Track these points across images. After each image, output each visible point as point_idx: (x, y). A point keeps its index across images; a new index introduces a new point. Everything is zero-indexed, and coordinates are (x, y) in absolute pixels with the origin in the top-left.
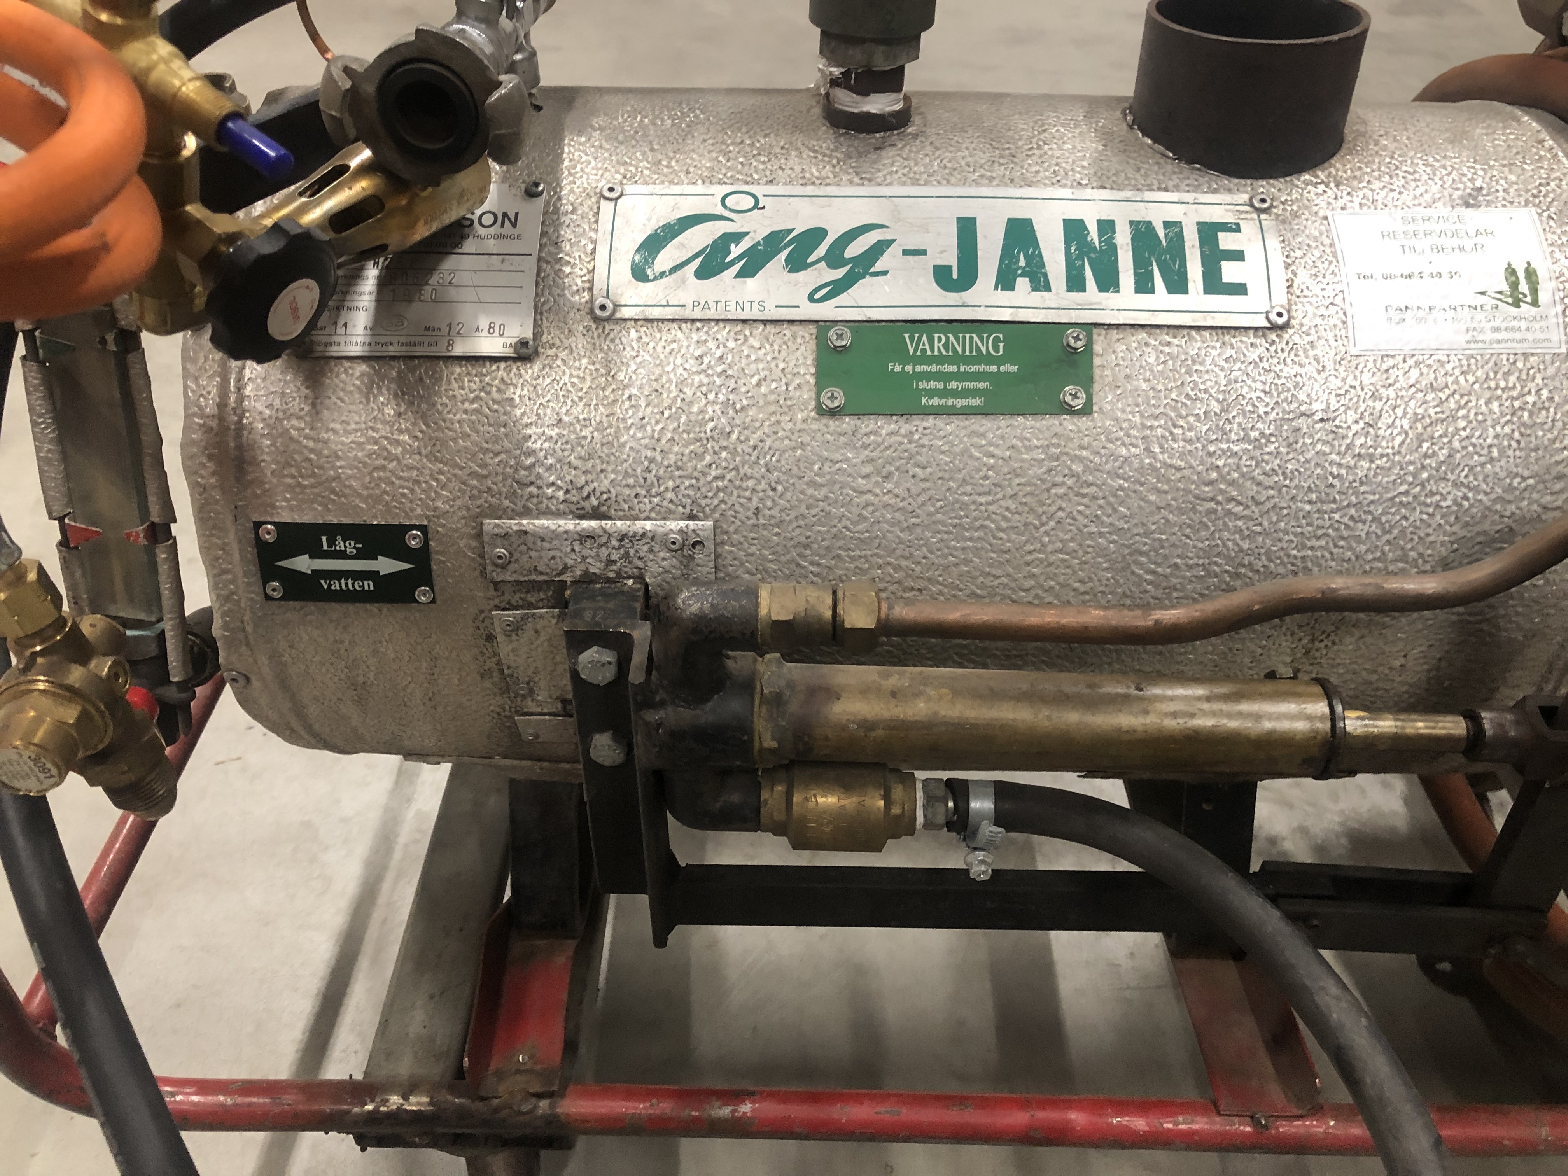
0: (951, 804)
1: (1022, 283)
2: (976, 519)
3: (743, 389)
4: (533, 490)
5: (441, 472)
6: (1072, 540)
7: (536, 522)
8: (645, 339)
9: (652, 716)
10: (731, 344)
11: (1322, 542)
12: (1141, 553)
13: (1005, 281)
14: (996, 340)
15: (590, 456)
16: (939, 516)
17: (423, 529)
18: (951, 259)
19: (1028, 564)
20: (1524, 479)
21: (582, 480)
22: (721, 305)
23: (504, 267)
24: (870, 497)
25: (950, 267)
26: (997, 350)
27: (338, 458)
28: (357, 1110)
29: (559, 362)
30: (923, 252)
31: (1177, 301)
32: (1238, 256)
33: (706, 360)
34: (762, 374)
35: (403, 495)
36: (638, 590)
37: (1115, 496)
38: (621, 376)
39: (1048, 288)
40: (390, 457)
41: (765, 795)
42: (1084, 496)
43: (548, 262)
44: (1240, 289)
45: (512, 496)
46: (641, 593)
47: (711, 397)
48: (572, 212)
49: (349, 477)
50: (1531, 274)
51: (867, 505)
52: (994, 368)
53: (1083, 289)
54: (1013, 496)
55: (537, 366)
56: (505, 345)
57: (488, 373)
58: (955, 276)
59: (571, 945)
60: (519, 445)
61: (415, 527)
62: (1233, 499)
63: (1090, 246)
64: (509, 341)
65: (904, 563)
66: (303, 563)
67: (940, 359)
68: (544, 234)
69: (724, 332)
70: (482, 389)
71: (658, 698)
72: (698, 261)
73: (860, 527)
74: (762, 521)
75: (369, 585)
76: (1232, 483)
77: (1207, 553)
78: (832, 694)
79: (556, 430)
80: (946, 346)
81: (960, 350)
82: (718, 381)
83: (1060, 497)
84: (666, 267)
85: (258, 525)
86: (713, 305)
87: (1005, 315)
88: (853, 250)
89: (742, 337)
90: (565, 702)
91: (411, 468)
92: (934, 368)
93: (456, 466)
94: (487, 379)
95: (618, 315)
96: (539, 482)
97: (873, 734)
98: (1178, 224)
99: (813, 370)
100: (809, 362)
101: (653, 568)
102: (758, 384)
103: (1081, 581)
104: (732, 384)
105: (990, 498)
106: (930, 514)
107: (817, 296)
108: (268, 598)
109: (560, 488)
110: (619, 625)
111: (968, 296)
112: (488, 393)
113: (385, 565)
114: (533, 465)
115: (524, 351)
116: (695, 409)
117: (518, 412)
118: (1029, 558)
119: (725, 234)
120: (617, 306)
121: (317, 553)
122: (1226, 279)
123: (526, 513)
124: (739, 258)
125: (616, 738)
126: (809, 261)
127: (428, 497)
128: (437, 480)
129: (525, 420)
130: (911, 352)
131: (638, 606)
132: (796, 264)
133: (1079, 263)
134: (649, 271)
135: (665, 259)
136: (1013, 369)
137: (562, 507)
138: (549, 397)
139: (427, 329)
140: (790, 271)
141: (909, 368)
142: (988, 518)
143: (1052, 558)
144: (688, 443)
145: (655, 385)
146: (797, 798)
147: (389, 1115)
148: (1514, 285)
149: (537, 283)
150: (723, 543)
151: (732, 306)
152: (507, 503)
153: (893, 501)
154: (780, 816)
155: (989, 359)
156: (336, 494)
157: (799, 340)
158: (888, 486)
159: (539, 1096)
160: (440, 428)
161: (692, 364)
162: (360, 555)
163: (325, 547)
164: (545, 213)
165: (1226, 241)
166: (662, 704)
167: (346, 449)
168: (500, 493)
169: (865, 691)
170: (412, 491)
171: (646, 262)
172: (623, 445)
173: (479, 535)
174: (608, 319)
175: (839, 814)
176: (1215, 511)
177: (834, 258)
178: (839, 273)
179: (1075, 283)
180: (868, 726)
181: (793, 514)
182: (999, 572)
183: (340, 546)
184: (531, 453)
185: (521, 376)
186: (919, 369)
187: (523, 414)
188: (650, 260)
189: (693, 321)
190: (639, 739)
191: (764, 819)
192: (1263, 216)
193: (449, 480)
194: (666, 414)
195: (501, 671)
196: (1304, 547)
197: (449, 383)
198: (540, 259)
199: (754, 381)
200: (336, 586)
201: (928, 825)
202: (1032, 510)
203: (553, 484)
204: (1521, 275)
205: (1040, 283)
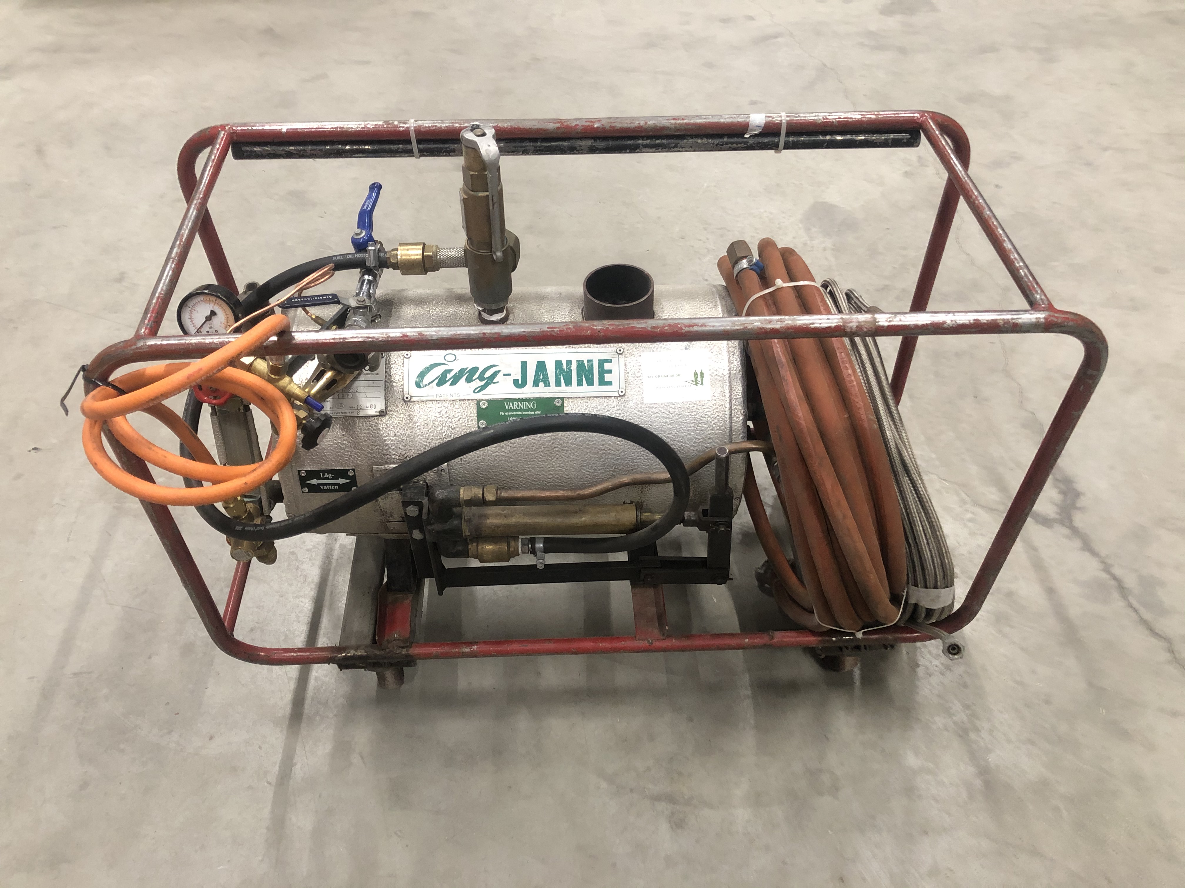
0: (530, 546)
1: (541, 384)
2: (531, 458)
3: (454, 422)
4: (388, 456)
5: (358, 452)
6: (562, 463)
7: (390, 466)
8: (422, 407)
9: (430, 528)
10: (449, 407)
11: (639, 461)
12: (584, 466)
13: (536, 384)
14: (534, 403)
15: (406, 445)
16: (520, 458)
17: (353, 470)
18: (519, 377)
19: (549, 471)
20: (700, 439)
21: (404, 453)
22: (445, 395)
23: (374, 385)
24: (497, 453)
25: (518, 380)
26: (534, 407)
27: (325, 449)
28: (340, 655)
29: (394, 416)
30: (510, 375)
31: (590, 388)
32: (610, 372)
33: (441, 413)
34: (460, 417)
35: (347, 460)
36: (424, 485)
37: (574, 450)
38: (414, 419)
39: (549, 386)
40: (341, 448)
41: (470, 547)
42: (564, 450)
43: (388, 382)
44: (610, 383)
45: (382, 458)
46: (425, 486)
47: (444, 425)
48: (395, 364)
49: (328, 455)
50: (702, 374)
51: (497, 455)
52: (533, 413)
53: (560, 386)
54: (542, 451)
55: (387, 417)
56: (376, 412)
57: (372, 421)
58: (520, 383)
59: (411, 596)
60: (383, 443)
61: (351, 469)
62: (610, 449)
63: (563, 370)
64: (377, 410)
65: (510, 472)
66: (314, 482)
67: (516, 410)
68: (386, 372)
69: (446, 404)
70: (370, 426)
71: (432, 522)
72: (437, 381)
73: (495, 462)
74: (463, 462)
75: (336, 487)
76: (610, 445)
77: (604, 465)
78: (486, 517)
79: (394, 438)
80: (518, 406)
81: (522, 407)
82: (446, 420)
83: (557, 451)
84: (427, 383)
85: (299, 471)
86: (443, 395)
87: (537, 396)
88: (488, 374)
89: (452, 405)
90: (403, 518)
91: (348, 451)
92: (514, 413)
93: (363, 450)
94: (371, 423)
95: (412, 400)
96: (390, 454)
97: (499, 529)
98: (592, 361)
99: (476, 415)
100: (475, 412)
101: (429, 478)
102: (459, 420)
103: (567, 475)
104: (450, 420)
105: (535, 452)
106: (517, 458)
107: (476, 391)
108: (303, 492)
109: (397, 455)
110: (418, 499)
111: (524, 390)
112: (372, 427)
113: (341, 481)
114: (388, 449)
115: (383, 414)
116: (439, 429)
117: (382, 433)
118: (549, 469)
119: (446, 370)
120: (411, 397)
121: (319, 478)
122: (606, 380)
123: (387, 463)
124: (451, 379)
125: (420, 531)
126: (473, 379)
127: (355, 460)
128: (357, 455)
129: (384, 435)
130: (507, 408)
131: (425, 491)
132: (469, 380)
133: (559, 377)
134: (421, 385)
135: (426, 380)
136: (539, 412)
137: (398, 461)
138: (392, 427)
139: (350, 407)
140: (467, 383)
141: (506, 414)
142: (535, 458)
143: (556, 469)
144: (437, 440)
145: (426, 422)
146: (479, 547)
147: (351, 657)
148: (696, 379)
149: (385, 390)
150: (451, 469)
151: (449, 395)
152: (380, 461)
153: (504, 454)
154: (475, 553)
155: (532, 410)
156: (324, 460)
157: (471, 405)
158: (503, 450)
159: (403, 648)
160: (357, 439)
161: (437, 415)
162: (333, 478)
163: (322, 476)
164: (386, 364)
165: (607, 366)
166: (433, 524)
167: (327, 446)
168: (378, 458)
169: (497, 515)
170: (349, 458)
171: (420, 381)
172: (417, 441)
173: (372, 471)
174: (410, 401)
175: (493, 551)
176: (605, 453)
177: (481, 378)
178: (483, 383)
179: (558, 384)
180: (498, 527)
181: (473, 460)
182: (540, 474)
183: (326, 476)
184: (387, 445)
185: (382, 421)
186: (510, 413)
187: (384, 433)
188: (421, 381)
189: (437, 401)
190: (427, 534)
191: (470, 554)
192: (620, 356)
193: (361, 455)
194: (430, 431)
195: (381, 510)
196: (634, 462)
197: (359, 424)
198: (385, 381)
199: (458, 419)
200: (325, 488)
201: (523, 552)
202: (548, 455)
203: (394, 454)
204: (699, 374)
205: (547, 384)
